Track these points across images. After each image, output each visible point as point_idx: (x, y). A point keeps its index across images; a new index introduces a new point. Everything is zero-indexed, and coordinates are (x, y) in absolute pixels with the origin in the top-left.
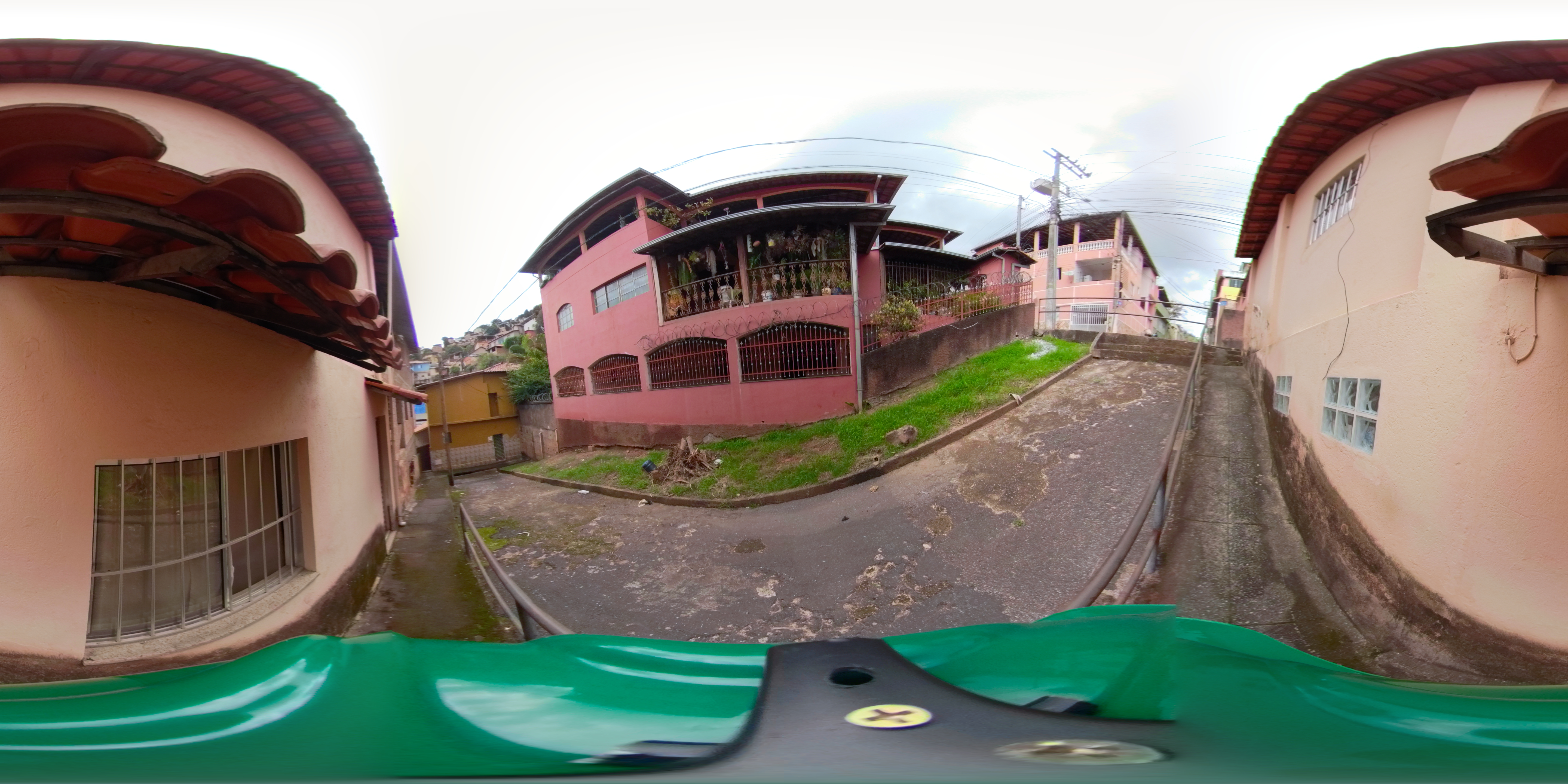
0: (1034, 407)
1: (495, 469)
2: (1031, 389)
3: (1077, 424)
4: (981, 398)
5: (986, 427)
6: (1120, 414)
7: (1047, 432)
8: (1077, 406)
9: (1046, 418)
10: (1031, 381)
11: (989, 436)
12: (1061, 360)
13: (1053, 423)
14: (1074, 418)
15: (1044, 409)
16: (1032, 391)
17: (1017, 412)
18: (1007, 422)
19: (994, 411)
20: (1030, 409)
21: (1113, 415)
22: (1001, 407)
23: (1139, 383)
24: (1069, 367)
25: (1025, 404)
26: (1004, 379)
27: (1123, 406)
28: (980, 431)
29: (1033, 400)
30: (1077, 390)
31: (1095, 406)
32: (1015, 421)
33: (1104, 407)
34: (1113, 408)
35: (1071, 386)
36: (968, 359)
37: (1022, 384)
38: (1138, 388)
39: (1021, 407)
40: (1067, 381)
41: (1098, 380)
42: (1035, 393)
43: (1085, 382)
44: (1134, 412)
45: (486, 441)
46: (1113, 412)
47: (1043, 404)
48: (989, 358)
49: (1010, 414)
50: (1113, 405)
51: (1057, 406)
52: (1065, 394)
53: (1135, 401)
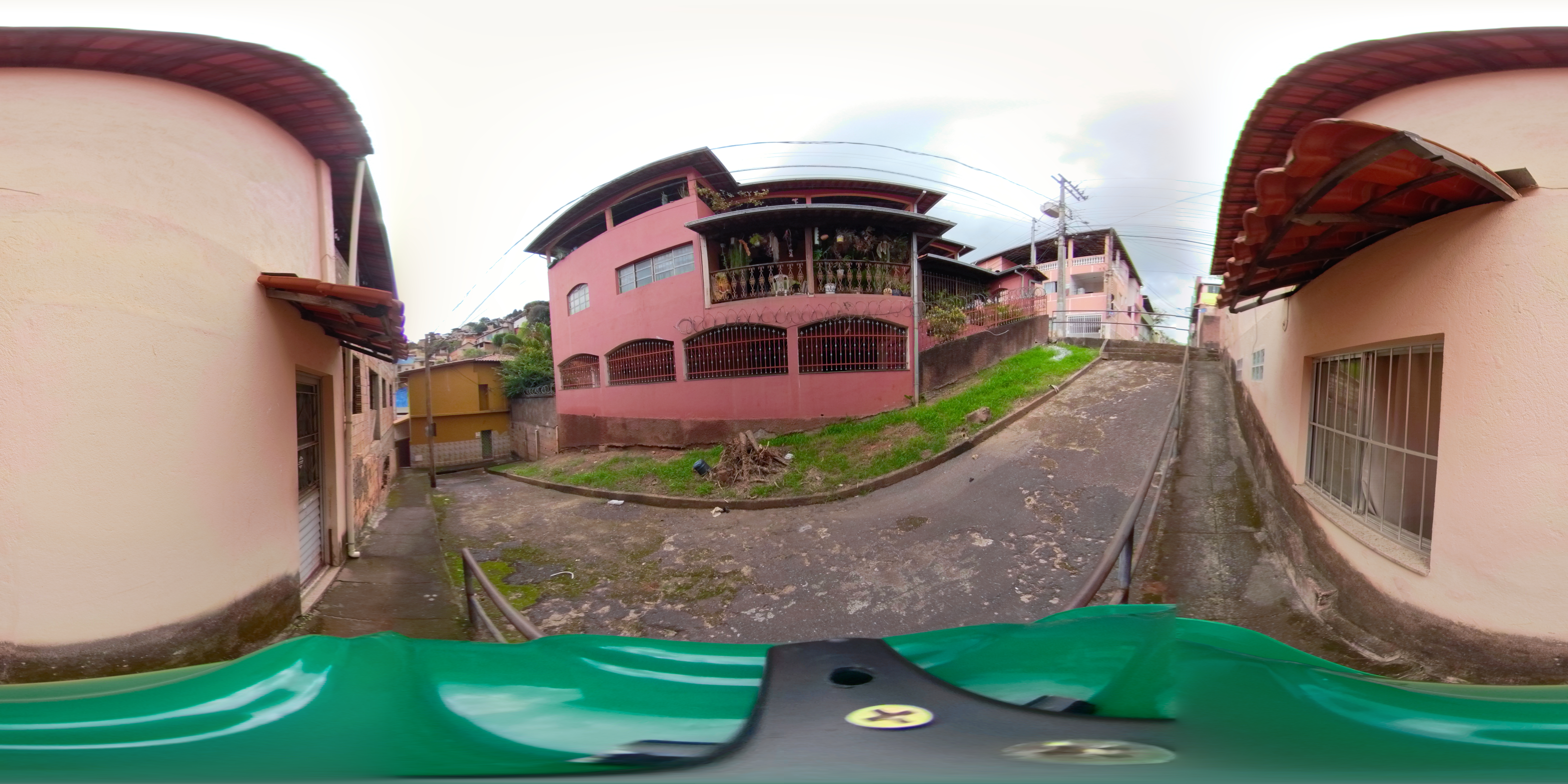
0: (1070, 394)
1: (482, 469)
2: (1063, 382)
3: (1108, 401)
4: (1027, 388)
5: (1039, 408)
6: (1136, 394)
7: (1088, 407)
8: (1103, 391)
9: (1083, 400)
10: (1061, 376)
11: (1044, 413)
12: (1079, 361)
13: (1089, 403)
14: (1104, 398)
15: (1078, 395)
16: (1064, 383)
17: (1058, 397)
18: (1053, 404)
19: (1042, 397)
20: (1067, 396)
21: (1131, 395)
22: (1046, 394)
23: (1144, 375)
24: (1087, 366)
25: (1062, 392)
26: (1040, 375)
27: (1137, 389)
28: (1036, 411)
29: (1067, 390)
30: (1098, 382)
31: (1116, 390)
32: (1060, 404)
33: (1123, 390)
34: (1130, 391)
35: (1092, 379)
36: (1000, 360)
37: (1055, 379)
38: (1144, 378)
39: (1059, 395)
40: (1087, 376)
41: (1112, 375)
42: (1067, 385)
43: (1102, 376)
44: (1144, 393)
45: (474, 437)
46: (1130, 393)
47: (1077, 389)
48: (1021, 360)
49: (1053, 398)
50: (1129, 389)
51: (1088, 392)
52: (1089, 385)
53: (1144, 386)
